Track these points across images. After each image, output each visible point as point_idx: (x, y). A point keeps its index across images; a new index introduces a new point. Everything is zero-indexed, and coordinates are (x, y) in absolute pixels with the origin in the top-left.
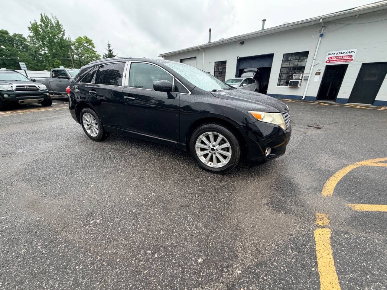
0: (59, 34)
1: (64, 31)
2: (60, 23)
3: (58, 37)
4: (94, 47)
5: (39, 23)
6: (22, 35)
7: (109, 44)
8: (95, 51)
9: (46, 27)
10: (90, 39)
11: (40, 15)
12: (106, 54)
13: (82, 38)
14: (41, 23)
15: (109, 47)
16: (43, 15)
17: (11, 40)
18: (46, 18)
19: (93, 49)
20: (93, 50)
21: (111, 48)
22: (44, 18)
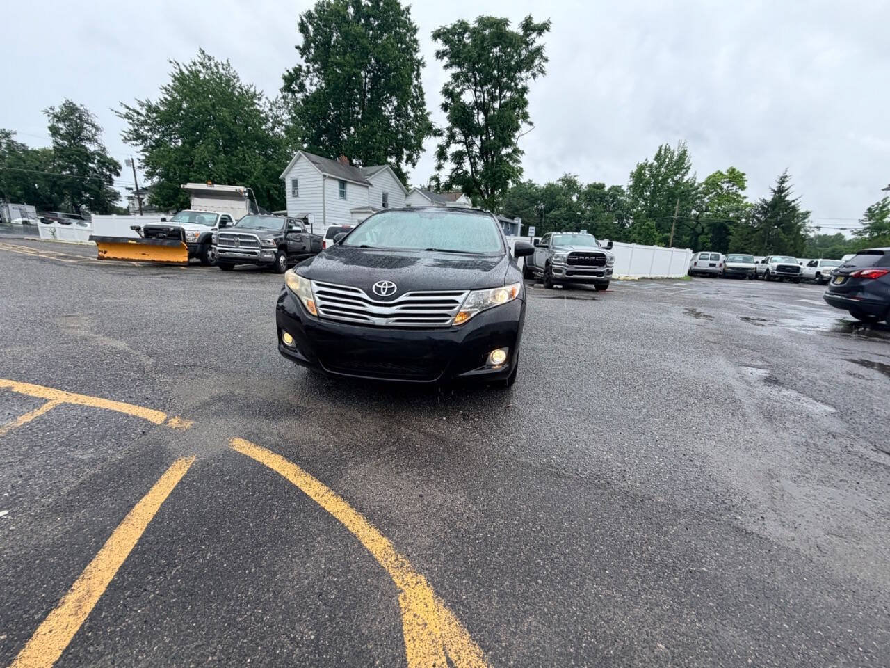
0: (675, 174)
1: (688, 168)
2: (688, 153)
3: (673, 179)
4: (743, 188)
5: (651, 160)
6: (620, 187)
7: (788, 174)
8: (742, 196)
9: (660, 166)
10: (741, 172)
11: (658, 149)
12: (764, 201)
13: (721, 174)
14: (653, 161)
15: (782, 182)
16: (663, 148)
17: (603, 197)
18: (665, 152)
19: (740, 192)
20: (738, 196)
21: (786, 185)
22: (663, 152)
